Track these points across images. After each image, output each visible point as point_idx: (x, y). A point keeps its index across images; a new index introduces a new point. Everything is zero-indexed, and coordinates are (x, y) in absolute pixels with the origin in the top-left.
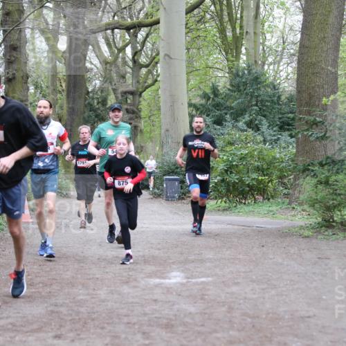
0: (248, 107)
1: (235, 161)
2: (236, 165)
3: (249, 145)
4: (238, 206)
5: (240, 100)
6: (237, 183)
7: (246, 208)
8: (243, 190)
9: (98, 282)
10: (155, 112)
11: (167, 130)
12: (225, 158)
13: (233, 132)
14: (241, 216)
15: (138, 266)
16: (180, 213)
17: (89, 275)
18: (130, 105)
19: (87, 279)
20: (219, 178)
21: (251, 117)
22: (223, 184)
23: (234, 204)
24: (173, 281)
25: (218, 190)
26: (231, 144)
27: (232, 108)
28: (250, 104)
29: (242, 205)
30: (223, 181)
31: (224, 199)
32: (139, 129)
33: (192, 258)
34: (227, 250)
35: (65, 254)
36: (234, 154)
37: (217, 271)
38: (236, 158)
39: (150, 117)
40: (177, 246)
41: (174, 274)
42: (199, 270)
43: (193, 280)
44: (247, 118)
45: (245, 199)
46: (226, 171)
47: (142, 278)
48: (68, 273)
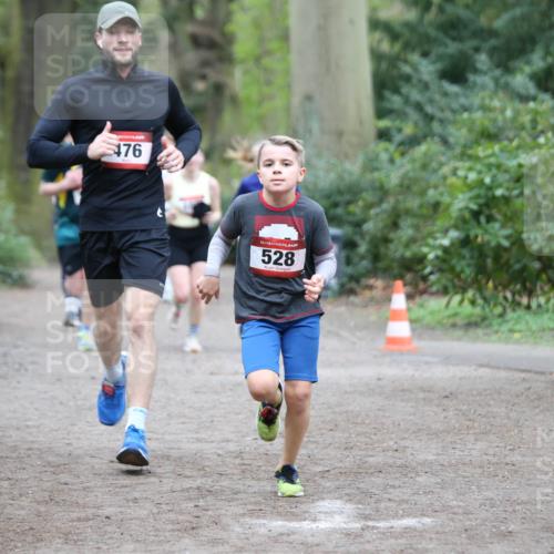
0: (542, 30)
1: (500, 186)
2: (503, 197)
3: (542, 140)
4: (510, 315)
5: (518, 11)
6: (506, 249)
7: (533, 322)
8: (524, 268)
9: (109, 529)
10: (274, 45)
11: (309, 98)
12: (472, 176)
13: (496, 103)
14: (517, 342)
15: (225, 483)
16: (344, 333)
17: (85, 506)
18: (203, 23)
19: (79, 520)
20: (454, 234)
21: (550, 60)
22: (466, 252)
23: (499, 310)
24: (323, 525)
25: (452, 269)
26: (490, 136)
27: (492, 33)
28: (547, 23)
29: (520, 312)
30: (466, 242)
31: (470, 294)
32: (227, 93)
33: (377, 459)
34: (476, 440)
35: (15, 449)
36: (498, 167)
37: (449, 496)
38: (502, 178)
39: (258, 59)
40: (335, 427)
41: (326, 505)
42: (395, 494)
43: (382, 524)
44: (537, 62)
45: (530, 293)
46: (476, 215)
47: (236, 517)
48: (25, 502)
